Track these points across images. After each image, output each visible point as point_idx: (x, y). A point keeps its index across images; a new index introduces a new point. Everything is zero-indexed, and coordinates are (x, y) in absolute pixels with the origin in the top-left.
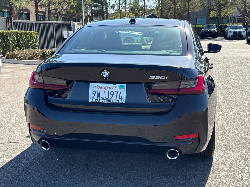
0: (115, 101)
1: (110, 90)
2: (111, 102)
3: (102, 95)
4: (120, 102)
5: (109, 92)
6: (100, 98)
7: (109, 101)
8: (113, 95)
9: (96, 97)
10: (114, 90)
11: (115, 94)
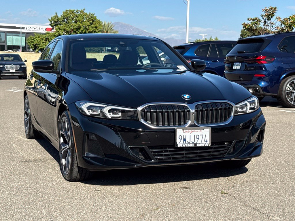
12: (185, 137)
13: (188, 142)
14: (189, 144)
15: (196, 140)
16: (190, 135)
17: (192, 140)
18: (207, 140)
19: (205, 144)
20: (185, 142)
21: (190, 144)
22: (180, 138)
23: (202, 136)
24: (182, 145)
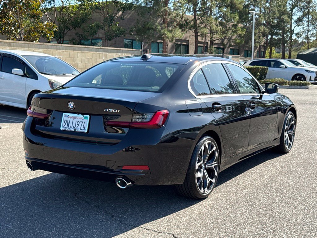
0: (80, 131)
1: (78, 120)
2: (77, 131)
3: (70, 125)
4: (83, 131)
5: (76, 121)
6: (69, 127)
7: (75, 129)
8: (78, 125)
9: (66, 126)
10: (80, 120)
11: (81, 123)
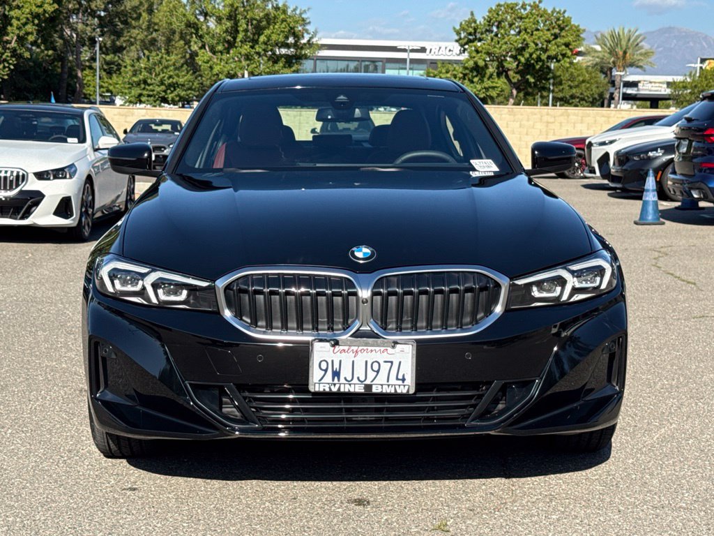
12: (336, 366)
13: (345, 379)
14: (350, 385)
15: (371, 375)
16: (353, 362)
17: (360, 372)
18: (404, 376)
19: (397, 387)
20: (339, 380)
21: (353, 386)
22: (324, 366)
23: (390, 364)
24: (328, 386)
